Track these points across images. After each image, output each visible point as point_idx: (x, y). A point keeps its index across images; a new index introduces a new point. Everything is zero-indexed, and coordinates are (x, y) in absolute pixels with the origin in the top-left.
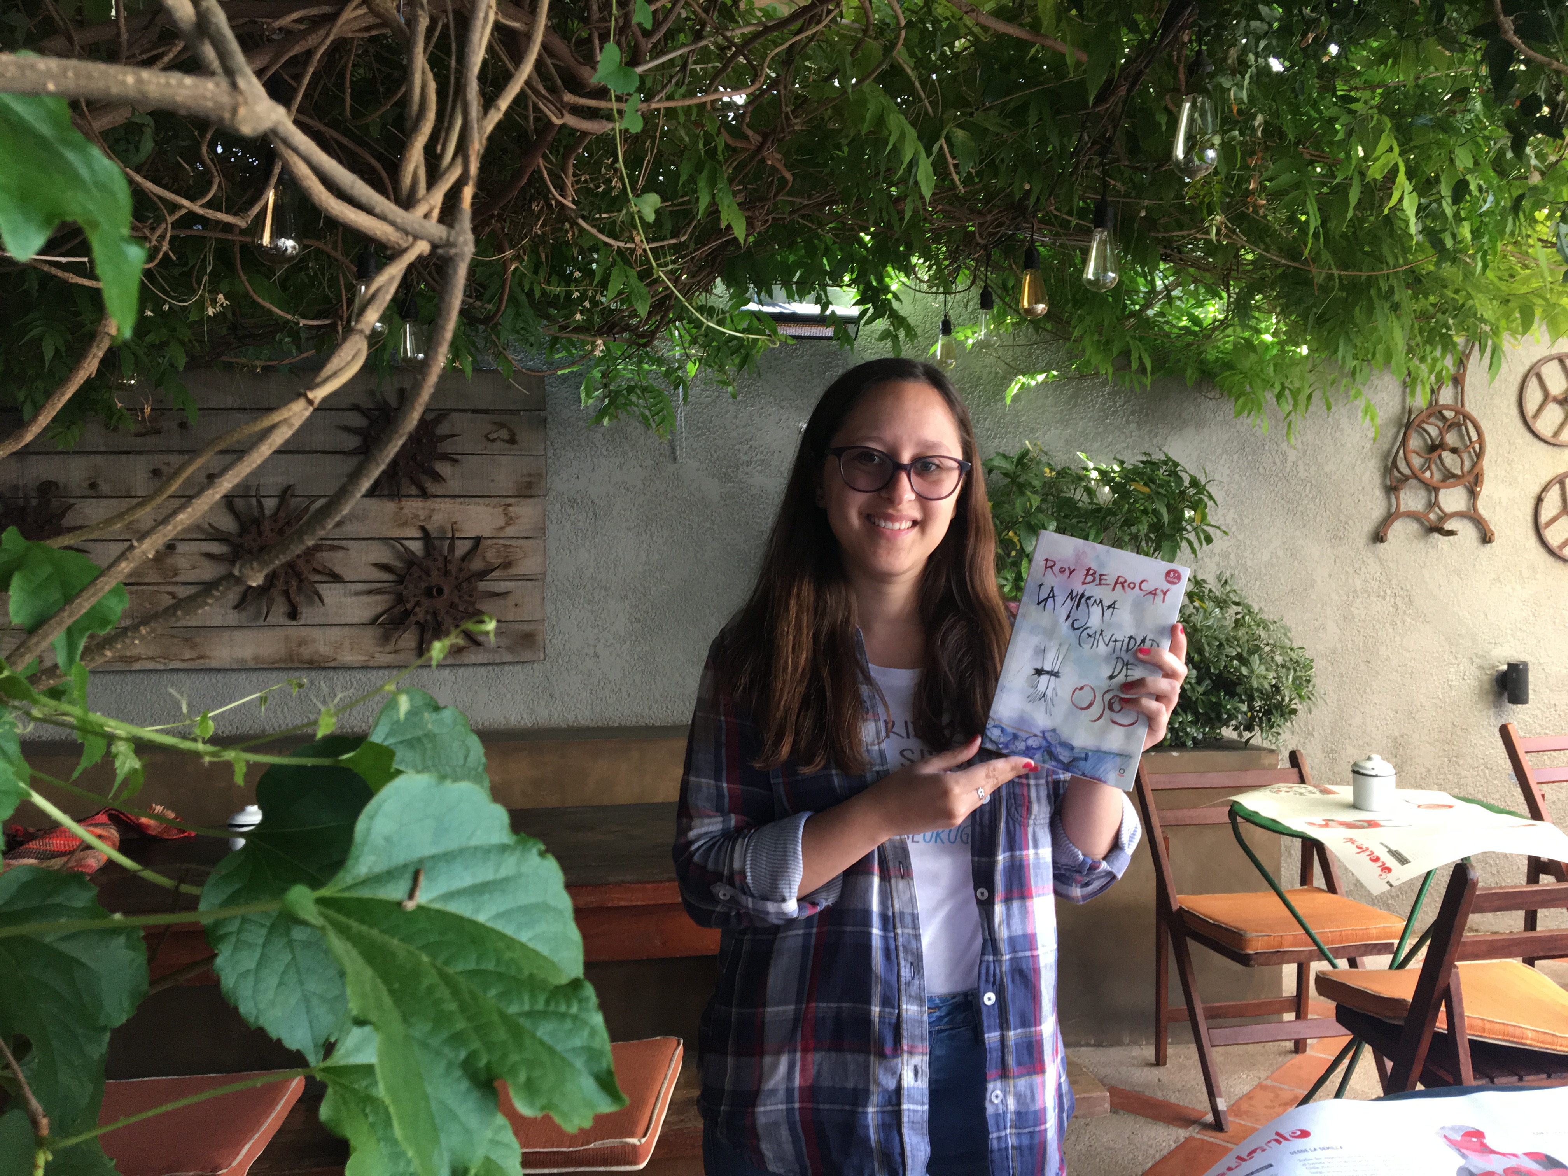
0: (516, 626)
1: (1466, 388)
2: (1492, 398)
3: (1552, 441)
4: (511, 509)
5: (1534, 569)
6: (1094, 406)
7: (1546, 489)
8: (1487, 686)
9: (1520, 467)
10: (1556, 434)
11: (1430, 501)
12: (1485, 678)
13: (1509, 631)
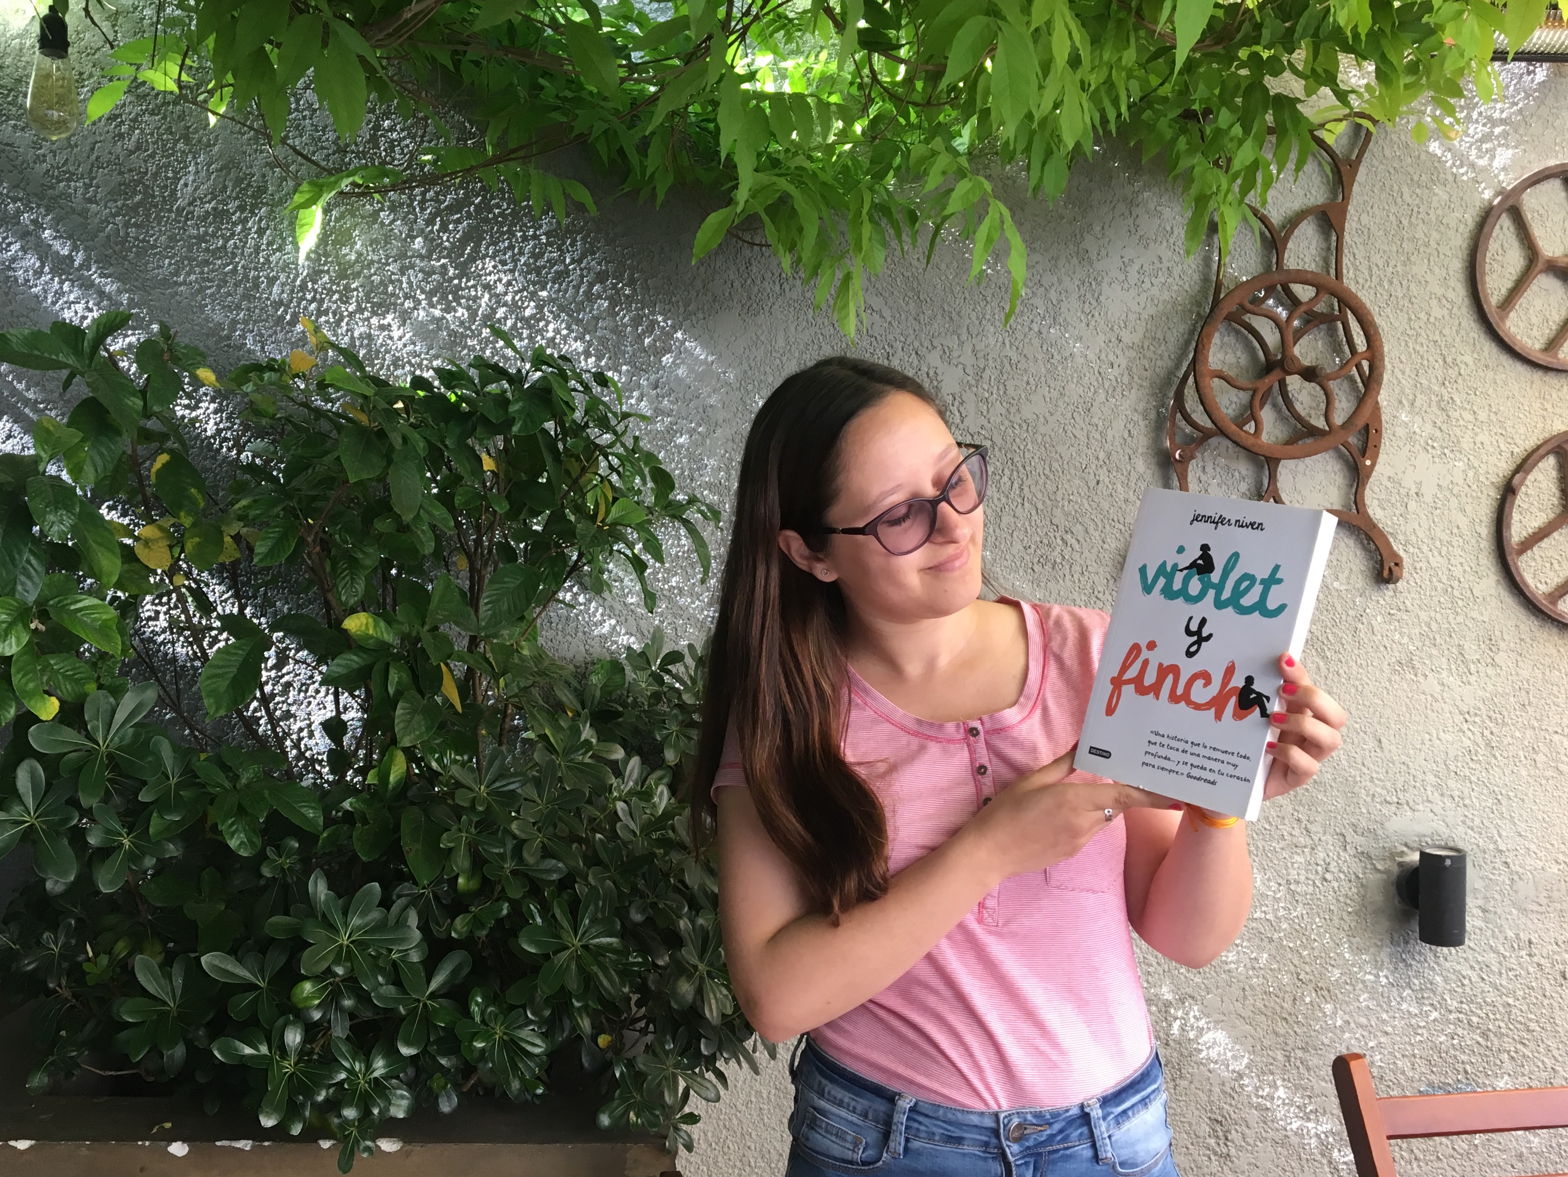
1: (1347, 238)
2: (1407, 262)
3: (1543, 359)
5: (1491, 643)
6: (515, 261)
7: (1524, 466)
8: (1378, 898)
9: (1468, 416)
10: (1552, 345)
11: (1259, 484)
12: (1373, 877)
13: (1430, 778)
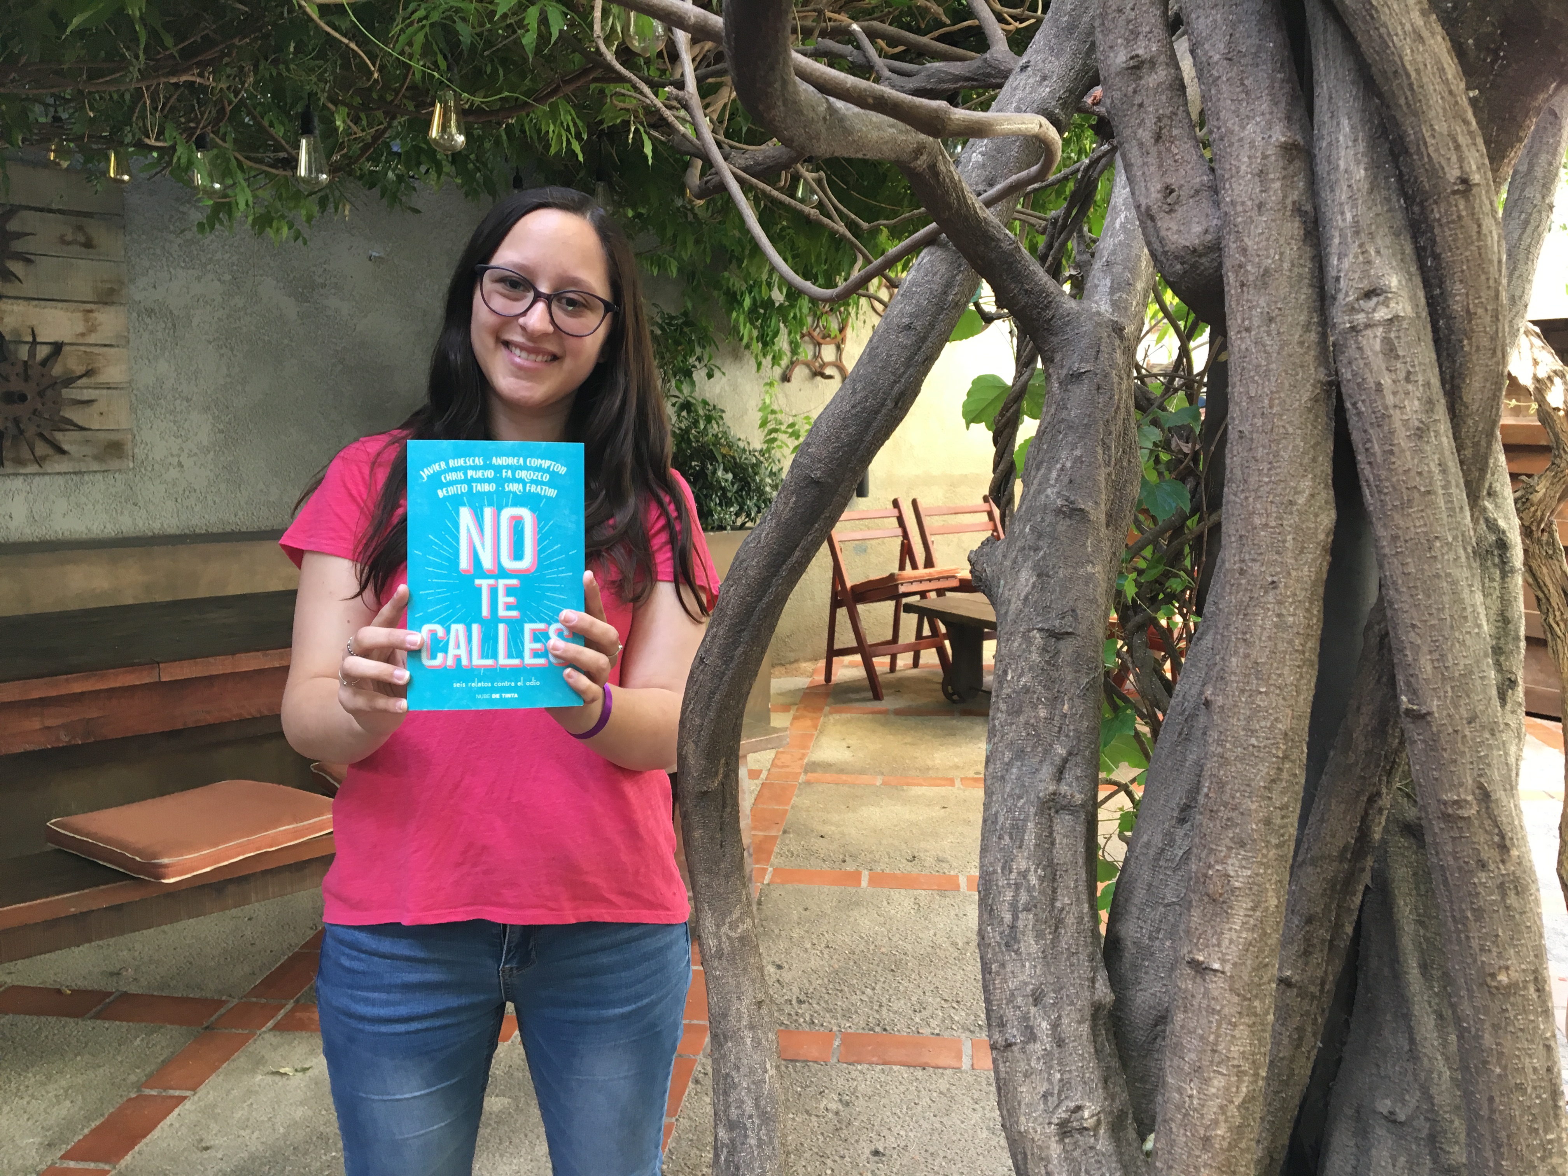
0: (102, 436)
4: (91, 315)
11: (816, 353)
